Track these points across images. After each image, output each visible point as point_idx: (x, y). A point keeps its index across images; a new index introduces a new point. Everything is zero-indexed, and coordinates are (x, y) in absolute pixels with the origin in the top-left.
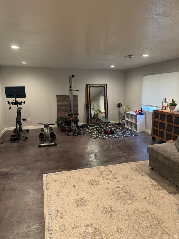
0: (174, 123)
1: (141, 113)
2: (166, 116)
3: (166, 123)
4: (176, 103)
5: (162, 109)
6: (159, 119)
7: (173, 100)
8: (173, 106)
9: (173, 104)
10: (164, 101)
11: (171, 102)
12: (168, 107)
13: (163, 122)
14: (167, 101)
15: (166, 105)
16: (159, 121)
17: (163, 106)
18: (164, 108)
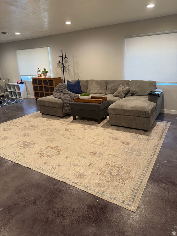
0: (48, 85)
1: (22, 83)
2: (42, 81)
3: (43, 86)
4: (47, 70)
5: (38, 76)
6: (38, 84)
7: (44, 69)
8: (45, 73)
9: (45, 72)
10: (38, 70)
11: (43, 70)
12: (42, 74)
13: (41, 86)
14: (40, 70)
15: (40, 73)
16: (38, 85)
17: (38, 74)
18: (39, 75)
